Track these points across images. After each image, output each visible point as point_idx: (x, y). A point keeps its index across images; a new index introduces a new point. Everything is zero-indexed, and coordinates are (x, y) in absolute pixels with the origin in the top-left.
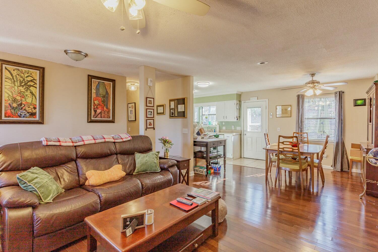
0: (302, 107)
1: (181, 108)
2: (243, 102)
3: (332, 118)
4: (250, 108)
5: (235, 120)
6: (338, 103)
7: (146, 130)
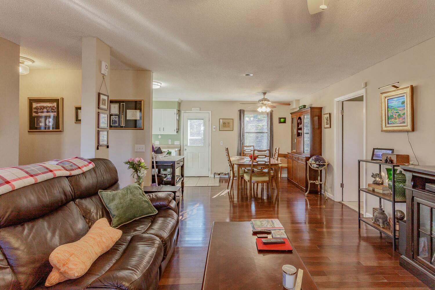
0: (243, 122)
1: (132, 115)
2: (182, 112)
3: (264, 133)
4: (190, 119)
5: (175, 133)
6: (270, 120)
7: (98, 149)
